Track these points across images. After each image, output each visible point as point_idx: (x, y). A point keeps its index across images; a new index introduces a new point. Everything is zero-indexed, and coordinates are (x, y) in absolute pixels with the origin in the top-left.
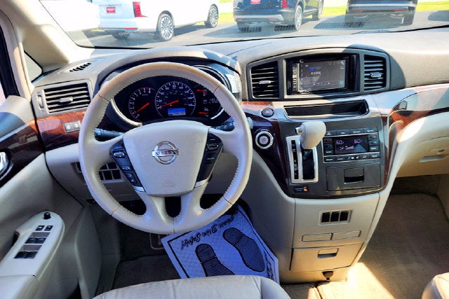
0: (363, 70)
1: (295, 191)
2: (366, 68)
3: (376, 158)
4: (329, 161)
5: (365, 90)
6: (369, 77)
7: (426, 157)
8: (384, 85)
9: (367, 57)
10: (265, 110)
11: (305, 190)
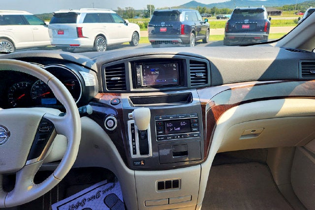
0: (189, 72)
1: (134, 165)
2: (191, 70)
3: (197, 136)
4: (161, 140)
5: (192, 85)
6: (195, 76)
7: (242, 136)
8: (206, 82)
9: (192, 62)
10: (114, 100)
11: (142, 163)
